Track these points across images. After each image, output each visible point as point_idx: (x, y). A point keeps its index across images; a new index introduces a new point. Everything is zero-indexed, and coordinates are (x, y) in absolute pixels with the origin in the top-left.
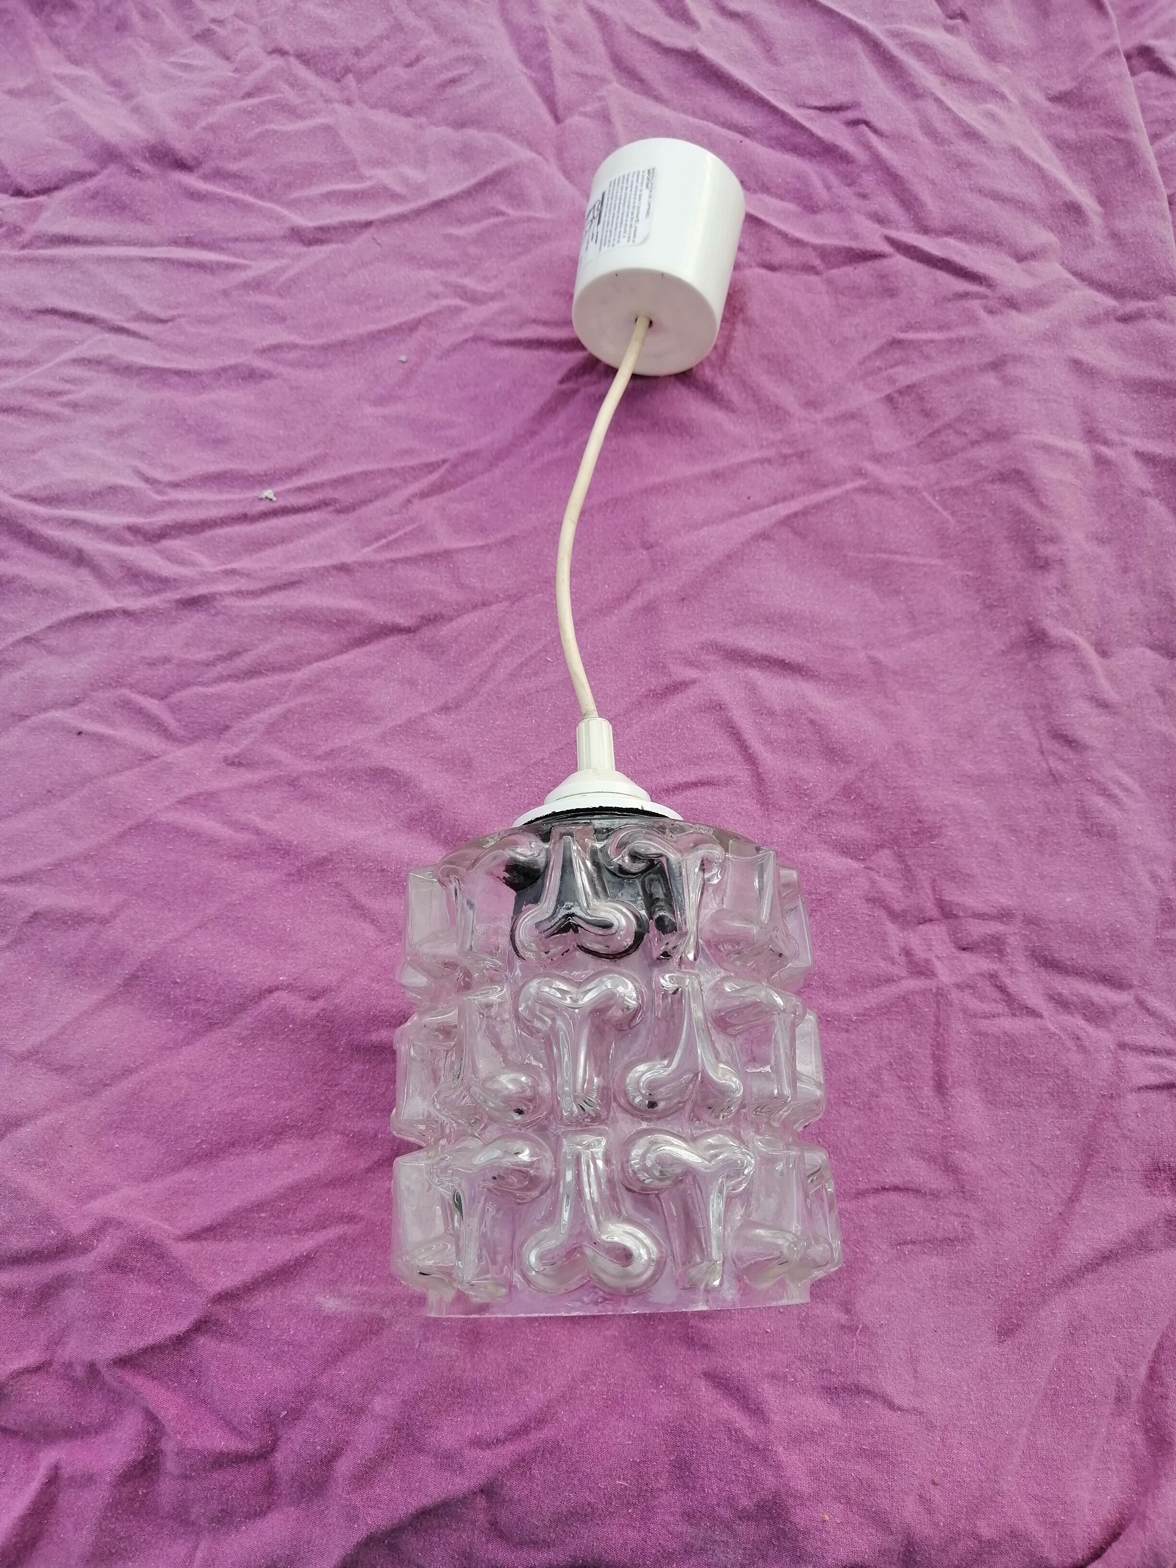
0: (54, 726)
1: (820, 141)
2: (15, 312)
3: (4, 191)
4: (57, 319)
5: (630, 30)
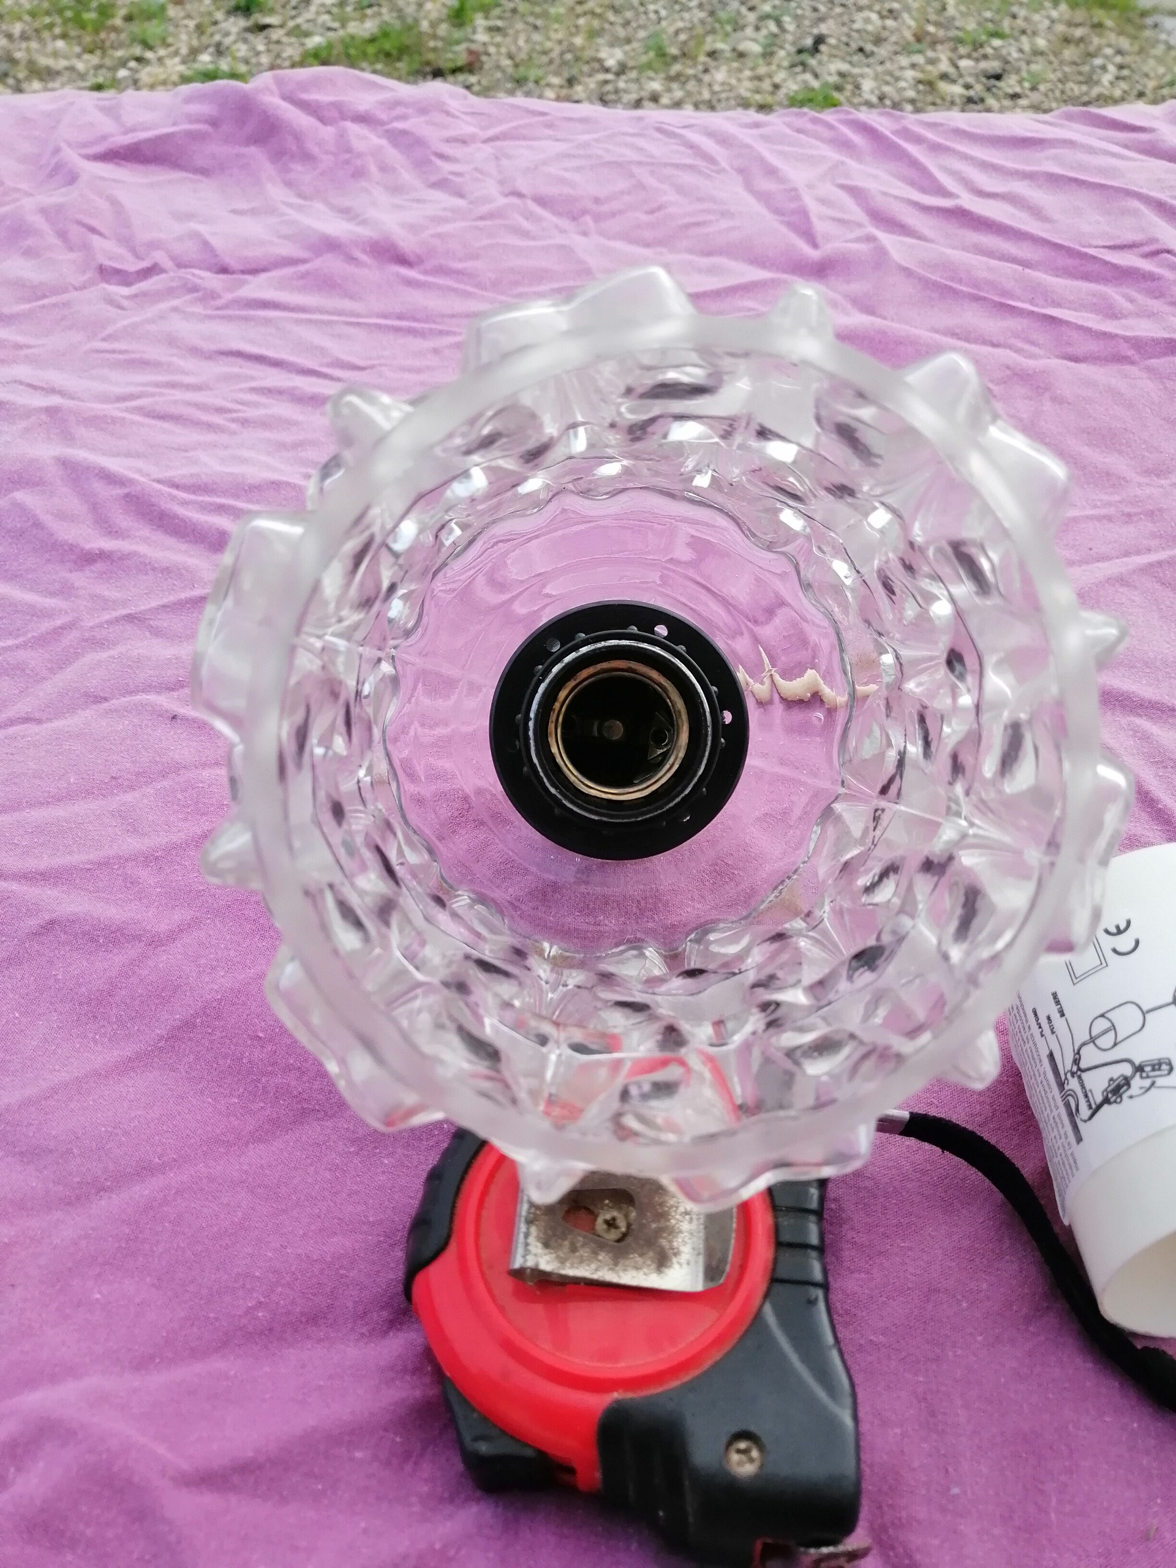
0: (140, 709)
1: (1115, 267)
2: (195, 351)
3: (209, 269)
4: (239, 361)
5: (885, 194)
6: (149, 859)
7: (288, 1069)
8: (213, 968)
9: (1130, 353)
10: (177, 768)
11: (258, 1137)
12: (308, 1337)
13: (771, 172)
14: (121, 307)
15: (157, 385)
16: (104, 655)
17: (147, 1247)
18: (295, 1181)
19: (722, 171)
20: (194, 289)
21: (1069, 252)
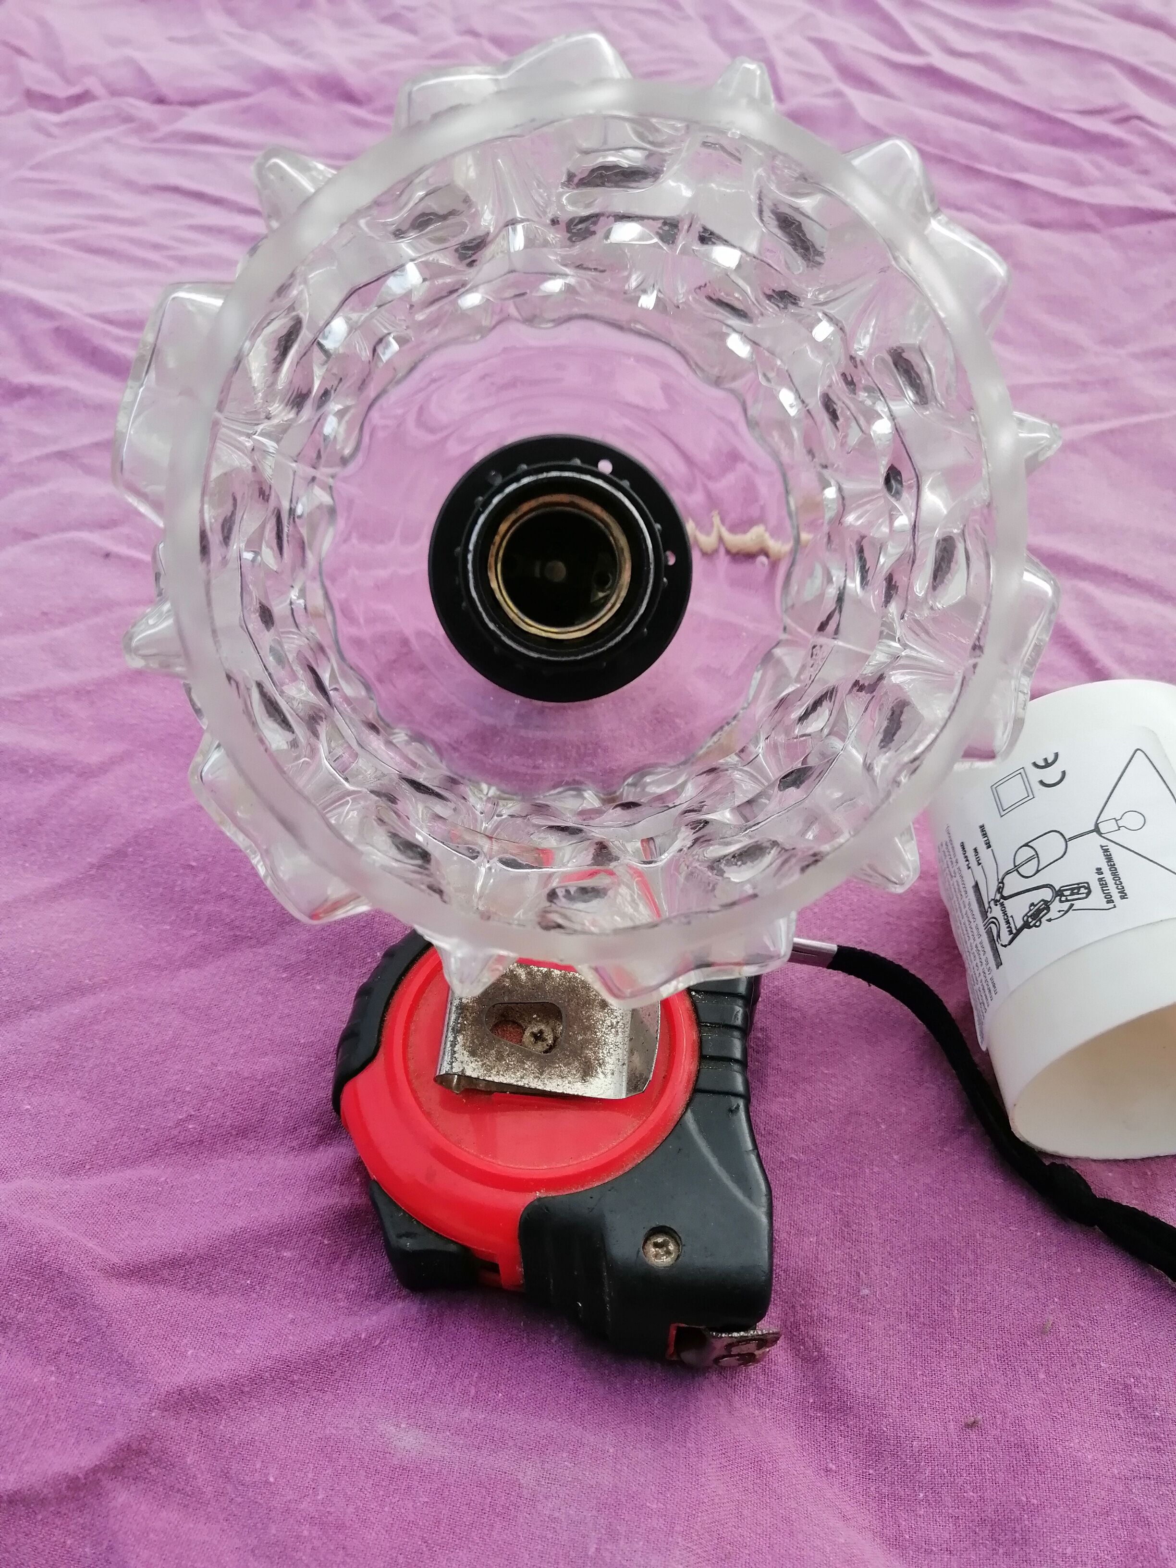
0: (72, 546)
1: (1085, 133)
2: (130, 185)
3: (145, 98)
4: (177, 197)
5: (856, 49)
6: (80, 693)
7: (221, 897)
8: (145, 799)
9: (1094, 220)
10: (109, 605)
11: (190, 962)
12: (239, 1149)
13: (739, 21)
14: (49, 135)
15: (89, 218)
16: (33, 491)
17: (77, 1063)
18: (228, 1004)
19: (687, 18)
20: (128, 119)
21: (1040, 115)
